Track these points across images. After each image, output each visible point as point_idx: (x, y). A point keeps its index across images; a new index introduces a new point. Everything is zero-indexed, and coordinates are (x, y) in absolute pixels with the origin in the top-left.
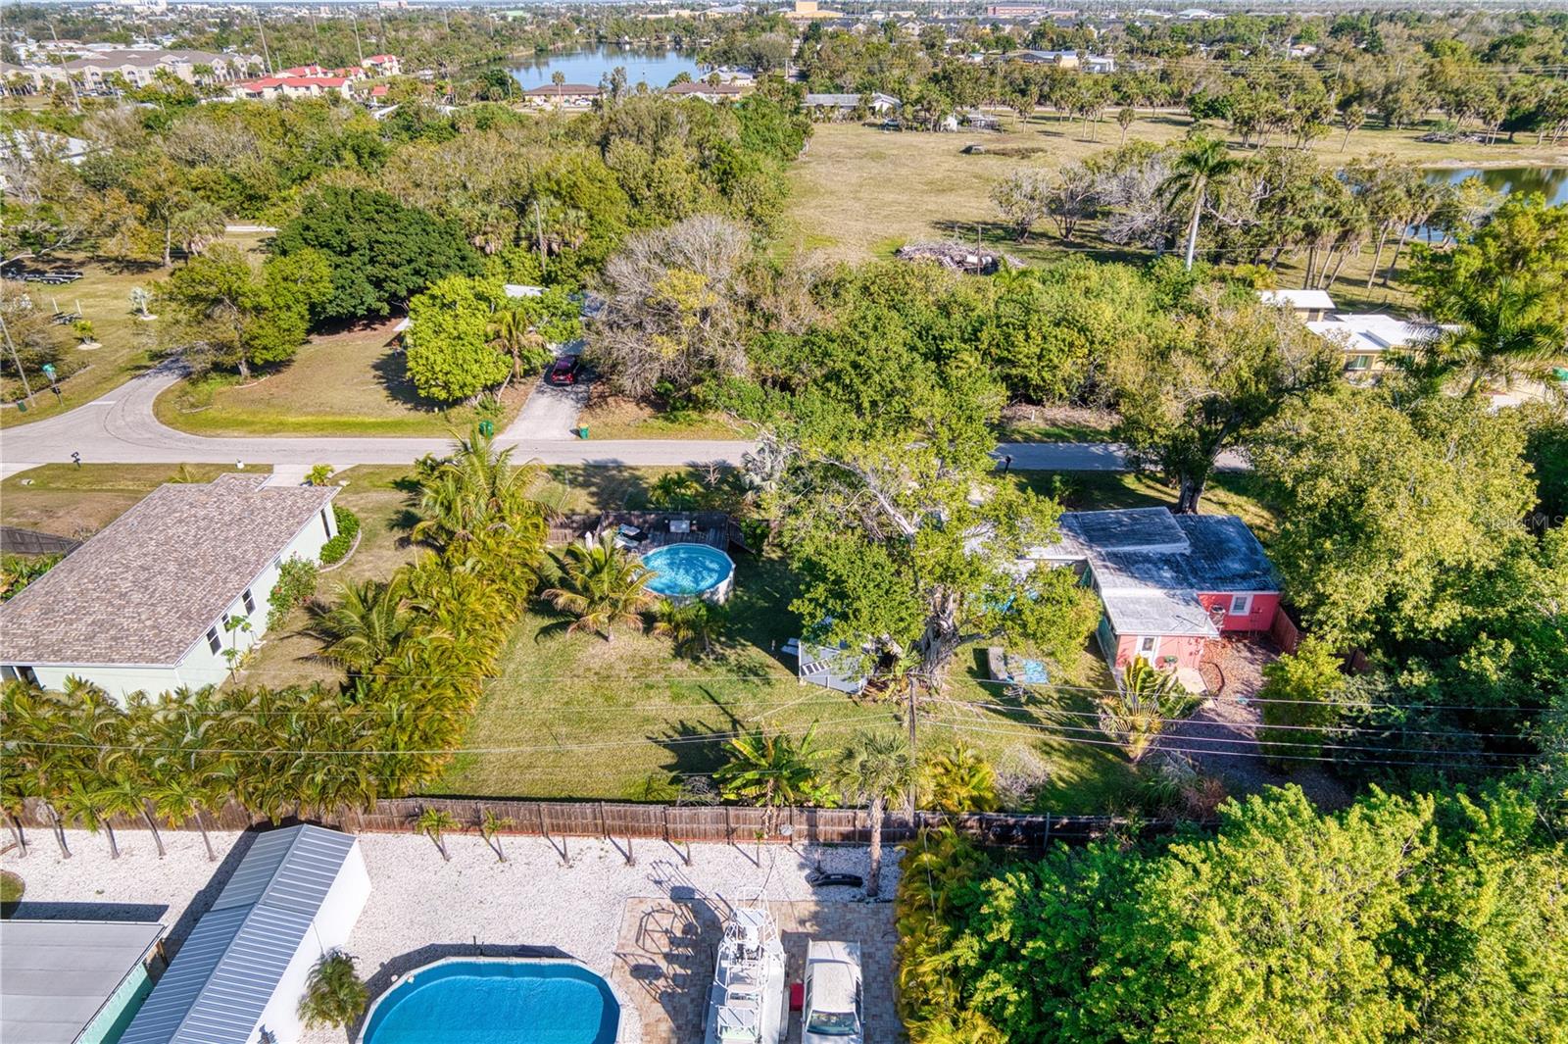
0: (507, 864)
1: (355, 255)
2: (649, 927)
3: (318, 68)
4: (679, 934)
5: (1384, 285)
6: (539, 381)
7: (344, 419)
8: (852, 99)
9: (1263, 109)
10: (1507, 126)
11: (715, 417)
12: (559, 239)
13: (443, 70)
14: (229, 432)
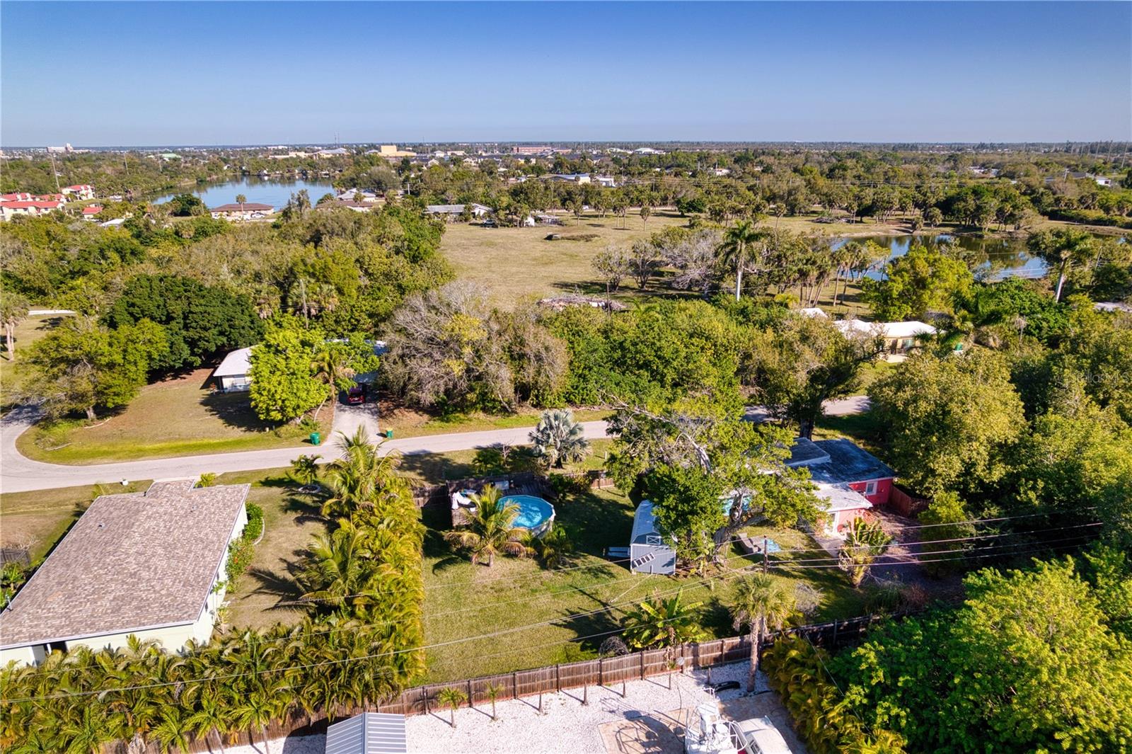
0: (499, 721)
1: (173, 323)
2: (624, 740)
3: (28, 195)
4: (645, 740)
5: (841, 304)
6: (337, 404)
7: (193, 442)
8: (460, 208)
9: (727, 205)
10: (860, 214)
11: (476, 416)
12: (316, 306)
13: (128, 195)
14: (98, 460)
